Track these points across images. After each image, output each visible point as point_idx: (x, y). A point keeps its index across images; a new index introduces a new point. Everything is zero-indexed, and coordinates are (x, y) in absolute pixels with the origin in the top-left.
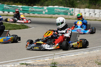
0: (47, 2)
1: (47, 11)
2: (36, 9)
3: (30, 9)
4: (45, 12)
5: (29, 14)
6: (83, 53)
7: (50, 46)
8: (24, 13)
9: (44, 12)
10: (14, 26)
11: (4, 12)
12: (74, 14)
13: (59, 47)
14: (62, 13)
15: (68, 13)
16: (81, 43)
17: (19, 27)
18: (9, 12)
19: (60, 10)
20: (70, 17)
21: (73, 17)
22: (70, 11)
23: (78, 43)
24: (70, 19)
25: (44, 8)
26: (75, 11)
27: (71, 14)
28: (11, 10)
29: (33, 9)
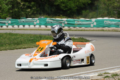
1: (95, 24)
2: (83, 22)
3: (76, 22)
5: (74, 28)
8: (69, 27)
9: (92, 25)
11: (46, 26)
14: (112, 25)
19: (110, 22)
25: (92, 21)
28: (55, 24)
29: (80, 22)
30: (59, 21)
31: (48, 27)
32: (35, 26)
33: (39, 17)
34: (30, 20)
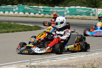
0: (71, 2)
1: (68, 12)
2: (57, 10)
3: (51, 10)
4: (67, 13)
5: (50, 15)
6: (78, 57)
7: (41, 49)
8: (45, 14)
9: (65, 13)
10: (27, 28)
11: (24, 13)
12: (96, 14)
13: (50, 51)
14: (84, 13)
15: (91, 13)
16: (79, 46)
17: (30, 29)
18: (30, 13)
19: (82, 11)
20: (92, 17)
21: (94, 18)
22: (92, 12)
23: (75, 46)
24: (90, 20)
25: (66, 9)
26: (98, 11)
27: (93, 14)
28: (32, 11)
29: (54, 10)
30: (36, 9)
31: (26, 14)
32: (14, 12)
33: (18, 5)
34: (10, 7)
